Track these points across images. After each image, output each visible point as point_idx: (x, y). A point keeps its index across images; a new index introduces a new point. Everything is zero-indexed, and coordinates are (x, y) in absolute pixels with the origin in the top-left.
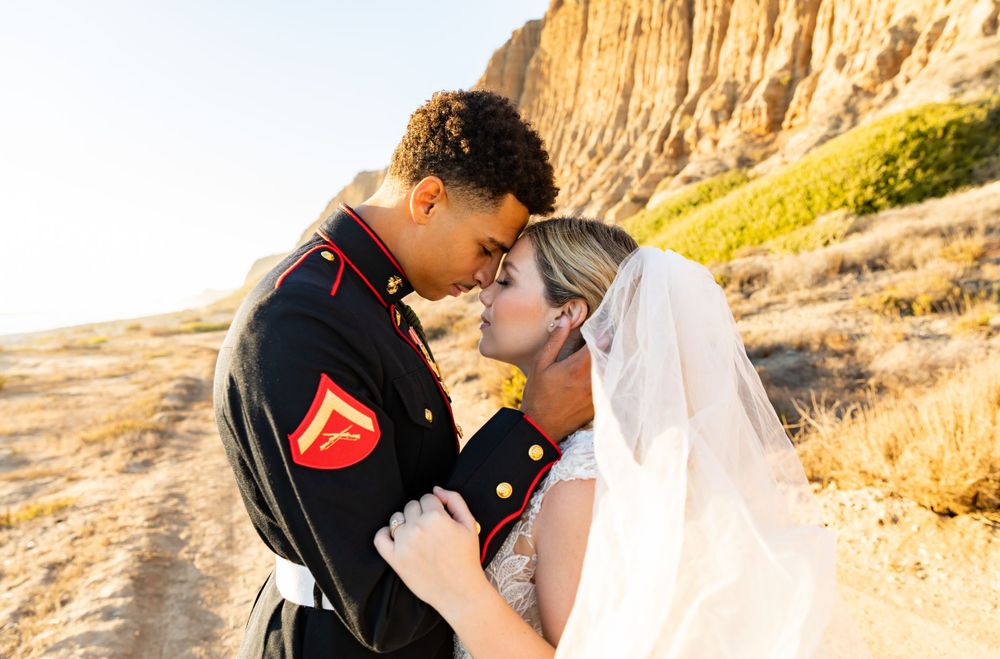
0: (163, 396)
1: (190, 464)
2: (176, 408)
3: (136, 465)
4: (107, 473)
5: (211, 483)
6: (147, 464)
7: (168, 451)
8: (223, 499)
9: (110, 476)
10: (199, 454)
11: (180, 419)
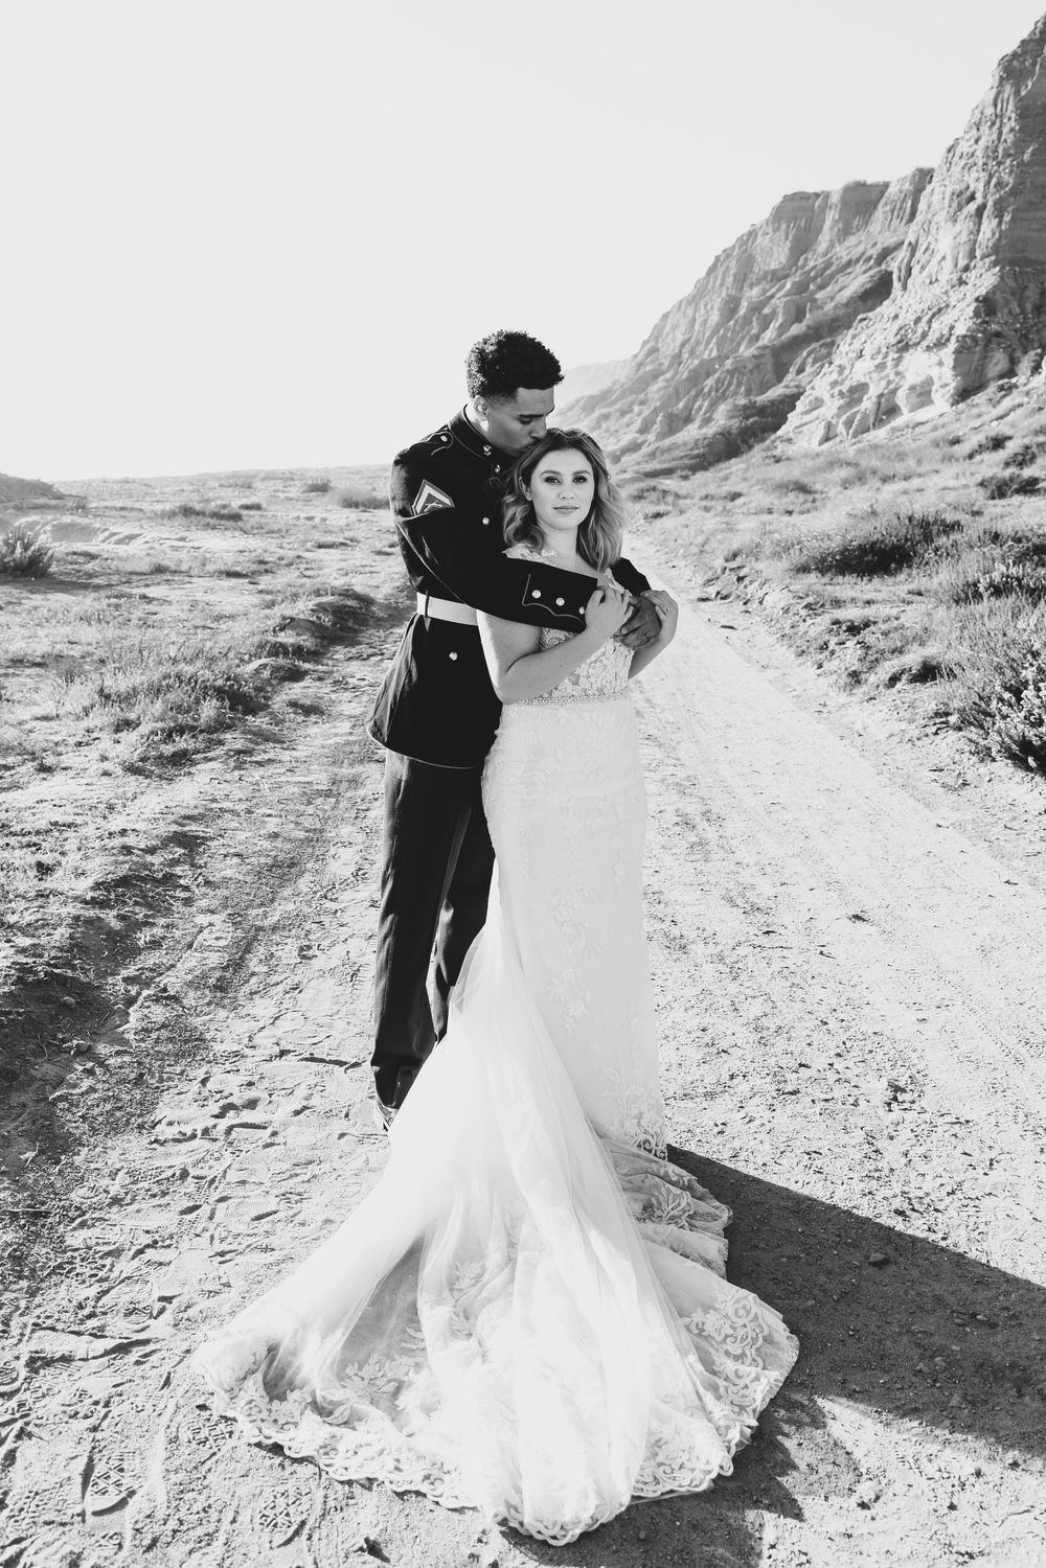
0: (288, 623)
1: (256, 774)
2: (298, 651)
3: (161, 760)
4: (107, 766)
5: (272, 825)
6: (181, 759)
7: (234, 740)
8: (276, 865)
9: (106, 774)
10: (286, 756)
11: (296, 675)
